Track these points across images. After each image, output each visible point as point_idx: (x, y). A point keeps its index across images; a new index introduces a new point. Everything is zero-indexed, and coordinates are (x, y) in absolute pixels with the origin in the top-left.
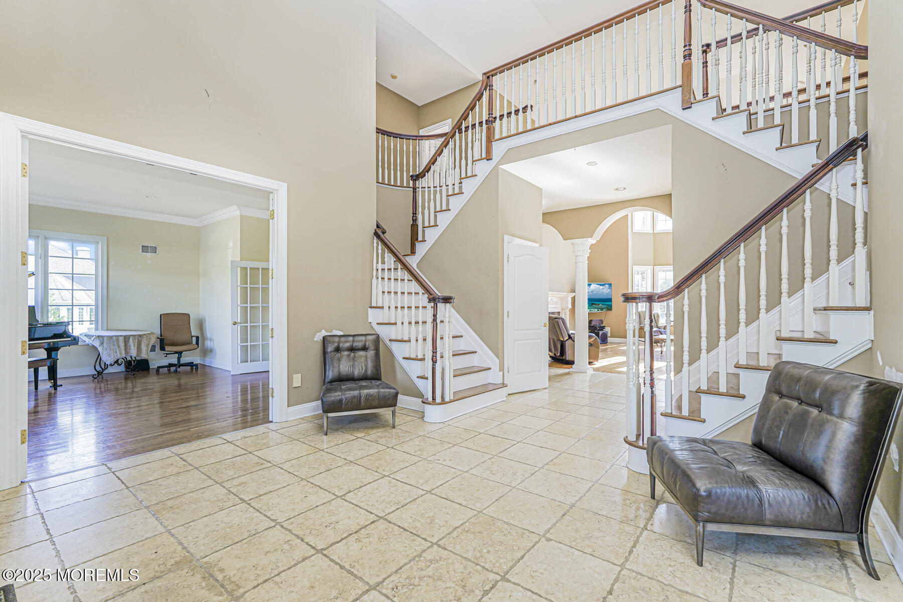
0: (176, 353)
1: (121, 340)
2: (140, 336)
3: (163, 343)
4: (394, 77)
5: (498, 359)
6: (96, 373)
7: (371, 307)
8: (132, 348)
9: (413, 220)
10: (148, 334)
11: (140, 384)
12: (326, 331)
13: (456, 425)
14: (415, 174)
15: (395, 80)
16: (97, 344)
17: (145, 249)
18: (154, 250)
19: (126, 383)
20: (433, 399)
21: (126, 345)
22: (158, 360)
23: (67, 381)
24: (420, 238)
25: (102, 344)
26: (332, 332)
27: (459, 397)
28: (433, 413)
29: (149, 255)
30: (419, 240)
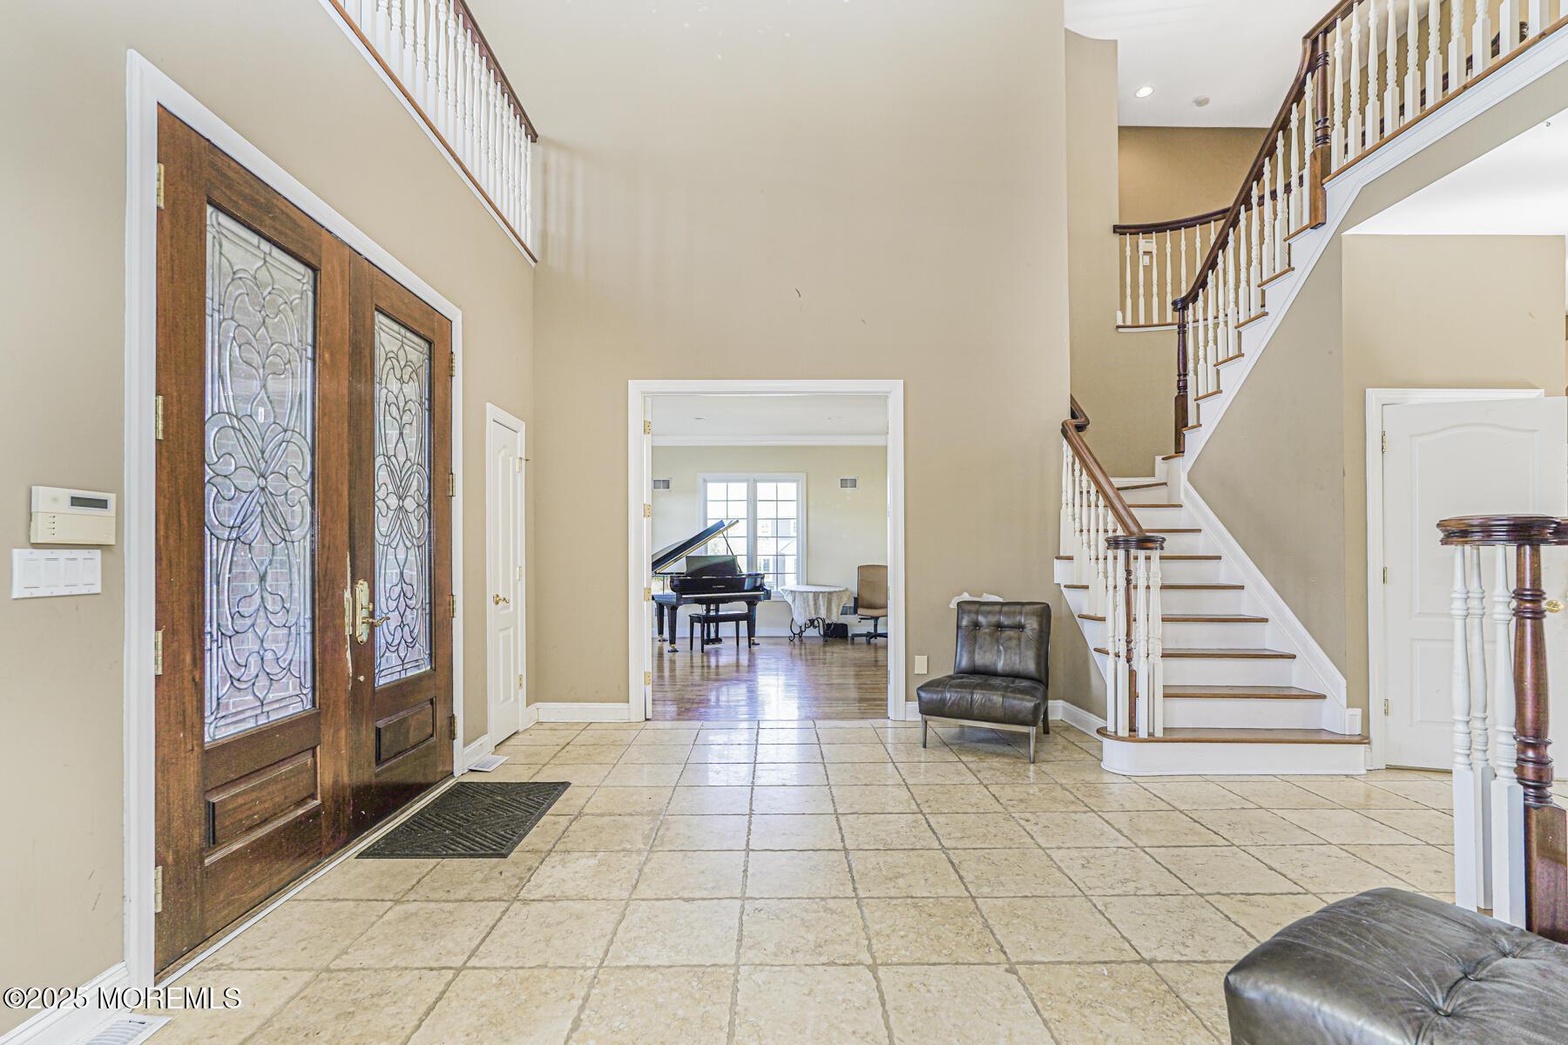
0: (872, 618)
1: (811, 595)
2: (830, 593)
3: (858, 604)
4: (1201, 103)
5: (1346, 679)
6: (792, 635)
7: (1059, 558)
8: (822, 608)
9: (1179, 388)
10: (840, 591)
11: (838, 652)
12: (970, 595)
13: (1145, 786)
14: (1178, 297)
15: (1209, 105)
16: (789, 599)
17: (844, 483)
18: (854, 483)
19: (825, 652)
20: (1130, 730)
21: (815, 604)
22: (857, 625)
23: (765, 640)
24: (1192, 421)
25: (794, 600)
26: (981, 596)
27: (1172, 736)
28: (1117, 756)
29: (848, 490)
30: (1190, 425)
